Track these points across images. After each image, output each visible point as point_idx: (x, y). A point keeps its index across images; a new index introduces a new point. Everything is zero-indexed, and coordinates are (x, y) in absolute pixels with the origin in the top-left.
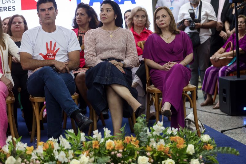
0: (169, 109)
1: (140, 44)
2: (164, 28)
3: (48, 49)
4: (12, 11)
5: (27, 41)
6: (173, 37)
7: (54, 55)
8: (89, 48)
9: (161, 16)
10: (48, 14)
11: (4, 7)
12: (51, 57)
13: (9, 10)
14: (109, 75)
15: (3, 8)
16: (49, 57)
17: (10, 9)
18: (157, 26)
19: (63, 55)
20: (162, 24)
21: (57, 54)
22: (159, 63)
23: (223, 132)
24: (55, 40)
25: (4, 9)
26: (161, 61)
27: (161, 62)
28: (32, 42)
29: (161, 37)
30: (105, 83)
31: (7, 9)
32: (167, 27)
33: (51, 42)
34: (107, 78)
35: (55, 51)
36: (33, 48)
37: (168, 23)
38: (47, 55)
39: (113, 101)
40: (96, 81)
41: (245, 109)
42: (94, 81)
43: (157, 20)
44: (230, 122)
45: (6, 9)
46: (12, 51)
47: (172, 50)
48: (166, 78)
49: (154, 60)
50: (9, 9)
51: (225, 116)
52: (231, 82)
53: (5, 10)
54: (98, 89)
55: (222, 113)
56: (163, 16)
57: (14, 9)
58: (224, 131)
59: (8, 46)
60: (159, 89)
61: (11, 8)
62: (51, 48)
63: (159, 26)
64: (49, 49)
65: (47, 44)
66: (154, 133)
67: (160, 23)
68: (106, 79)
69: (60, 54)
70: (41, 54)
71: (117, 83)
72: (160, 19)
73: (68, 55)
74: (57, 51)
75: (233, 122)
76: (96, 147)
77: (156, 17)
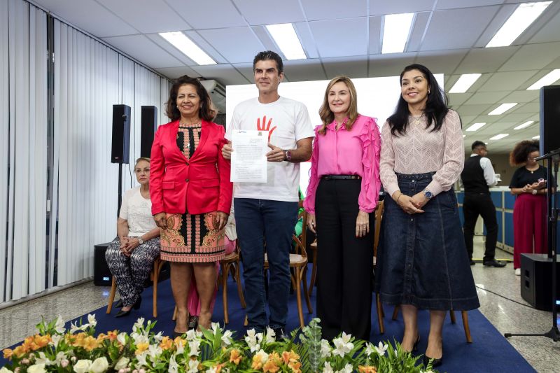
23: (508, 335)
41: (558, 302)
44: (531, 319)
51: (527, 307)
52: (537, 264)
55: (523, 302)
58: (510, 335)
62: (264, 127)
64: (261, 127)
65: (259, 120)
66: (335, 352)
75: (536, 319)
76: (235, 361)
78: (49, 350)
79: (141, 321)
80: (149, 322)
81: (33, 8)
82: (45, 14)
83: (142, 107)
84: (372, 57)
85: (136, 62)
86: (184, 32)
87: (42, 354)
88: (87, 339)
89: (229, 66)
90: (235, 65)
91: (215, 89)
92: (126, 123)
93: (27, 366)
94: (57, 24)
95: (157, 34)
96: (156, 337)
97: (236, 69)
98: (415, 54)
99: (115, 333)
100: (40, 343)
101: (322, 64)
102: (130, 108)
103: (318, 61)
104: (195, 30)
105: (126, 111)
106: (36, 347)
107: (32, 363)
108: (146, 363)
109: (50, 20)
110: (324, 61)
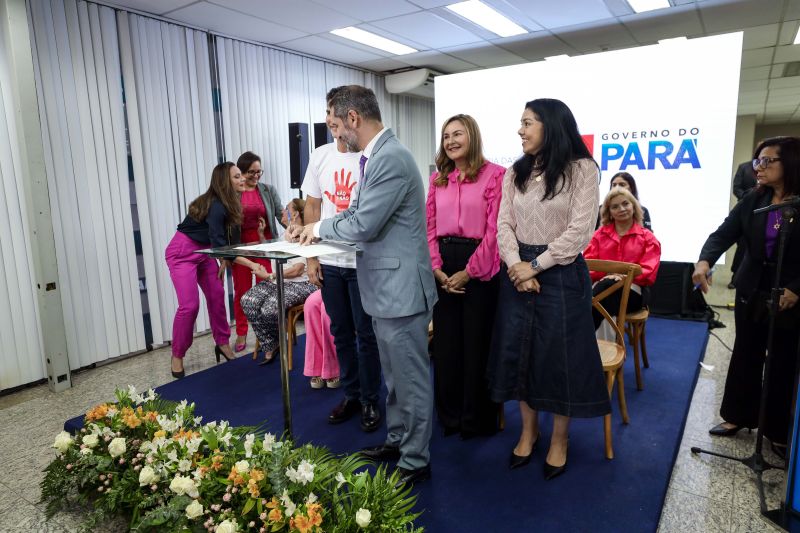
65: (336, 173)
78: (105, 421)
79: (184, 403)
80: (193, 404)
81: (189, 33)
82: (205, 34)
83: (315, 125)
84: (624, 19)
85: (326, 61)
86: (356, 26)
87: (95, 426)
88: (130, 417)
89: (433, 52)
90: (443, 50)
91: (428, 80)
92: (302, 144)
93: (84, 434)
94: (220, 42)
95: (328, 32)
96: (195, 420)
97: (448, 54)
98: (692, 6)
99: (156, 413)
100: (103, 414)
101: (555, 36)
102: (306, 125)
103: (546, 33)
104: (367, 23)
105: (301, 129)
106: (99, 417)
107: (90, 433)
108: (156, 452)
109: (212, 39)
110: (555, 32)
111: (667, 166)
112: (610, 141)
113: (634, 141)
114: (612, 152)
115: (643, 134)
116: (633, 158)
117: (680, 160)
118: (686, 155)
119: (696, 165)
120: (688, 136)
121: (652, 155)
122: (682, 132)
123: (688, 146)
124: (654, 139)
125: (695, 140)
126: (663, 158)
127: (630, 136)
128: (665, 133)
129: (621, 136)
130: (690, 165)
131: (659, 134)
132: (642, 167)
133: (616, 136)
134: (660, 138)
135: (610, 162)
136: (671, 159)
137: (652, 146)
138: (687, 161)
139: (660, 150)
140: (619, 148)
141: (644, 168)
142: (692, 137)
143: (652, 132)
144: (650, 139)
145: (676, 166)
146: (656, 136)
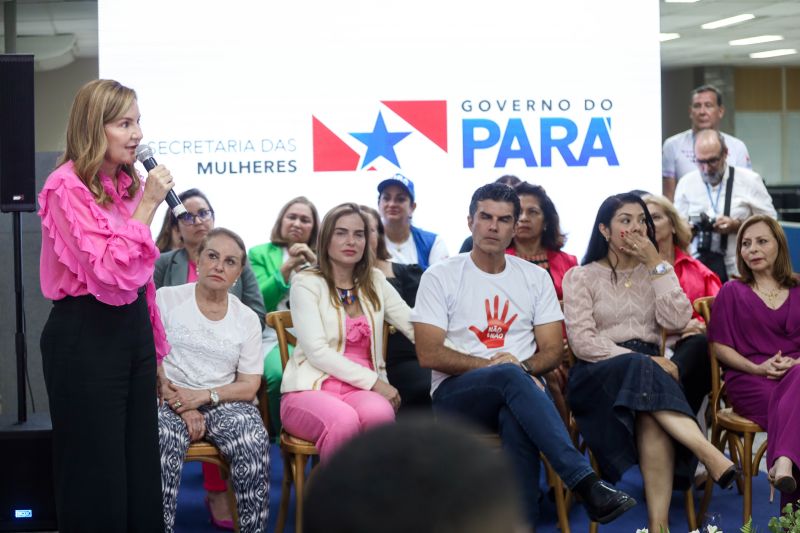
0: (790, 474)
1: (701, 305)
2: (761, 272)
3: (489, 317)
4: (287, 172)
5: (435, 293)
6: (784, 294)
7: (505, 331)
8: (579, 313)
9: (754, 241)
10: (496, 231)
11: (266, 162)
12: (497, 336)
13: (279, 171)
14: (650, 388)
15: (263, 165)
16: (492, 336)
17: (281, 169)
18: (745, 263)
19: (524, 330)
20: (757, 260)
21: (511, 328)
22: (747, 356)
24: (507, 295)
25: (266, 167)
26: (753, 351)
27: (754, 354)
28: (449, 297)
29: (755, 290)
30: (641, 408)
31: (275, 168)
32: (768, 267)
33: (496, 300)
34: (645, 394)
35: (507, 320)
36: (450, 313)
37: (771, 260)
38: (487, 331)
39: (654, 449)
40: (621, 401)
42: (617, 403)
43: (743, 248)
45: (270, 168)
46: (392, 315)
47: (783, 327)
48: (778, 397)
49: (736, 349)
50: (279, 166)
53: (268, 170)
54: (624, 421)
56: (761, 241)
57: (292, 169)
59: (385, 301)
60: (755, 423)
61: (286, 164)
62: (496, 316)
63: (748, 263)
64: (493, 316)
65: (487, 302)
67: (752, 257)
68: (644, 398)
69: (517, 328)
70: (472, 328)
71: (672, 407)
72: (753, 247)
73: (533, 330)
74: (510, 322)
77: (743, 241)
111: (570, 160)
112: (476, 114)
113: (515, 115)
114: (481, 134)
115: (530, 105)
116: (515, 146)
117: (588, 152)
118: (598, 144)
119: (613, 161)
120: (598, 113)
121: (547, 143)
122: (589, 105)
123: (598, 128)
124: (547, 114)
125: (609, 120)
126: (563, 146)
127: (509, 106)
128: (564, 105)
129: (495, 107)
130: (603, 160)
131: (555, 106)
132: (531, 162)
133: (486, 106)
134: (556, 113)
135: (478, 153)
136: (576, 148)
137: (546, 125)
138: (598, 153)
139: (558, 133)
140: (492, 127)
141: (535, 165)
142: (604, 115)
143: (544, 102)
144: (542, 113)
145: (583, 161)
146: (550, 108)
